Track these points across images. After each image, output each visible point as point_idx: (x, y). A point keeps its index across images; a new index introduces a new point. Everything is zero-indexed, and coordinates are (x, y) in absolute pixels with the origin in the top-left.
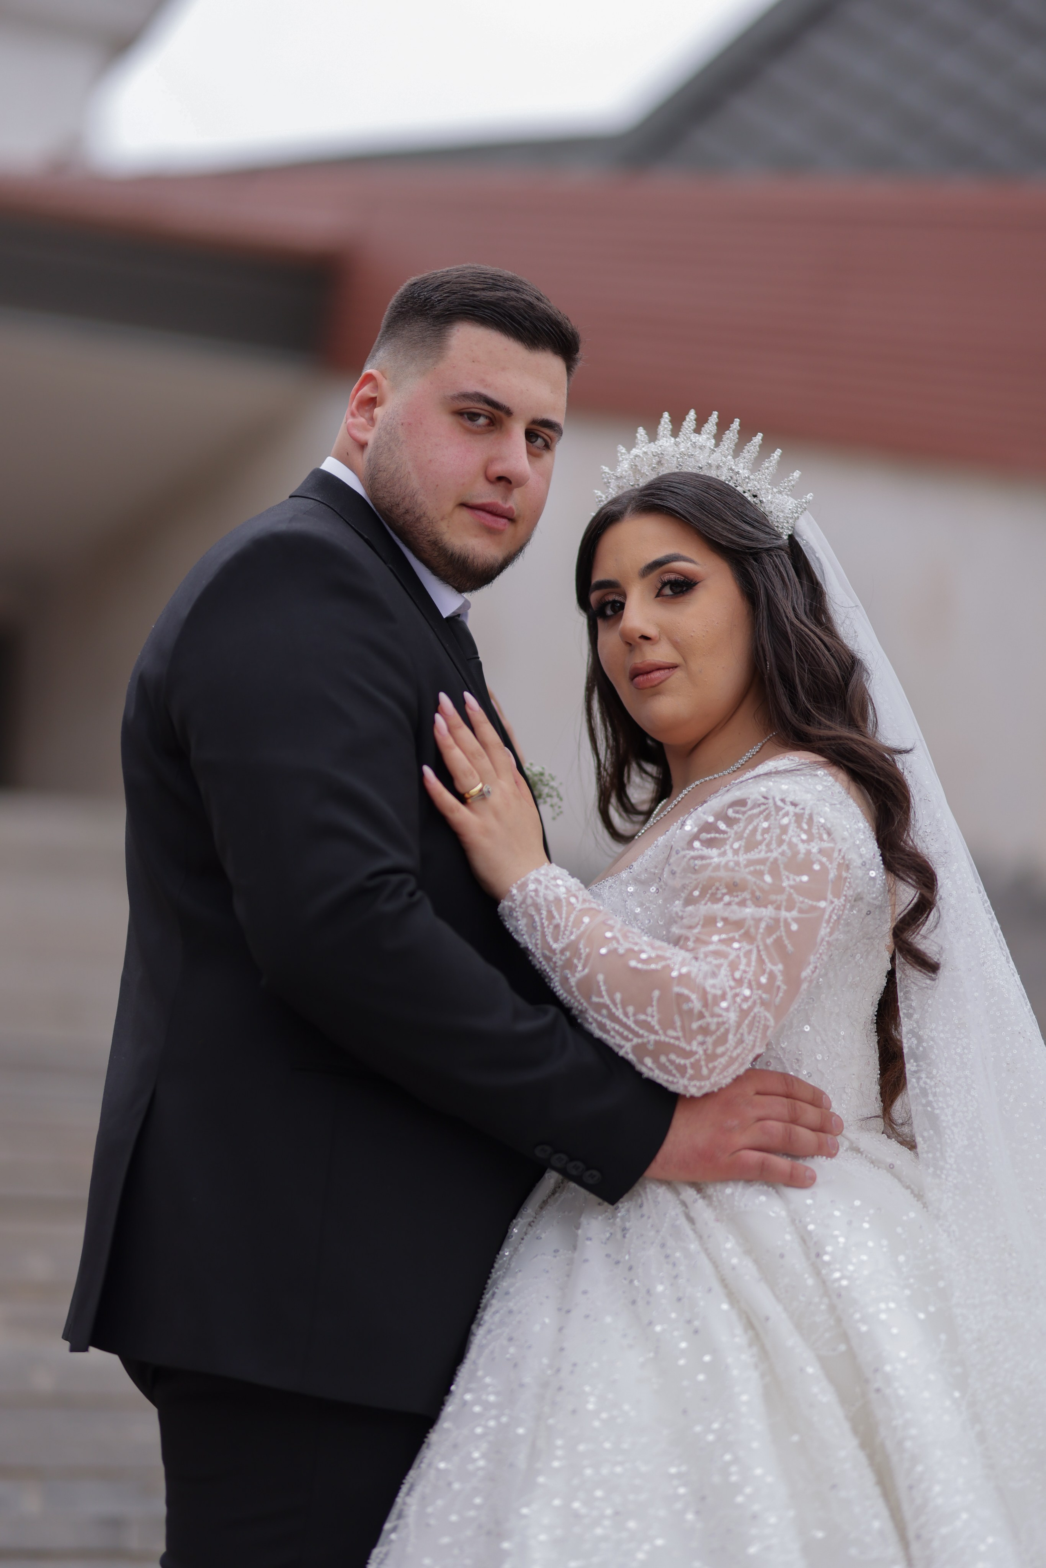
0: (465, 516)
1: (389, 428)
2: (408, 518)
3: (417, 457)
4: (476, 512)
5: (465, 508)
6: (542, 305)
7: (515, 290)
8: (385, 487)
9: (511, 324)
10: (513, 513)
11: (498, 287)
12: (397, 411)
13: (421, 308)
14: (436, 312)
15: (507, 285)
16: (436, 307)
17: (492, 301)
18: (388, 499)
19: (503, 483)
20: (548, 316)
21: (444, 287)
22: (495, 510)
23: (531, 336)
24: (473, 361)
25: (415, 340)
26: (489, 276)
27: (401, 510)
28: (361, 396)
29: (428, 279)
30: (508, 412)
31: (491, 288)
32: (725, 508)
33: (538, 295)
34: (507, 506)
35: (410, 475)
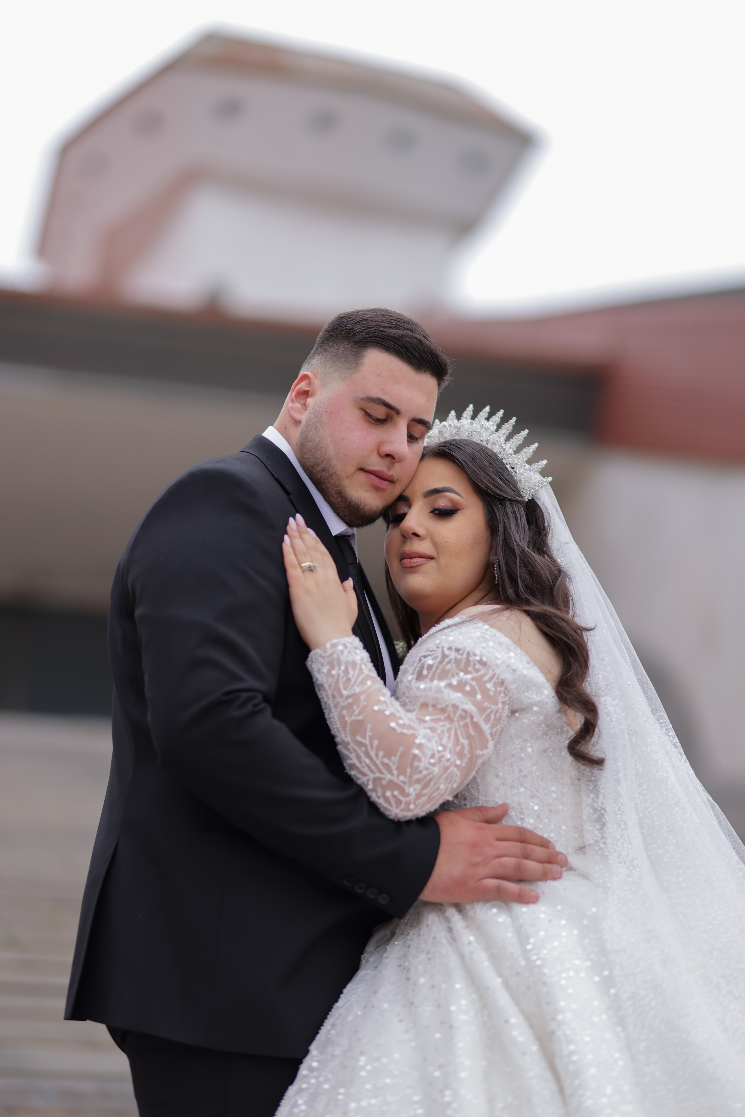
0: (362, 477)
1: (317, 413)
2: (324, 474)
3: (334, 435)
4: (369, 475)
5: (362, 472)
6: (427, 342)
7: (410, 330)
8: (311, 452)
9: (406, 354)
10: (394, 478)
11: (399, 327)
12: (323, 402)
13: (346, 335)
14: (356, 339)
15: (405, 326)
16: (357, 335)
17: (395, 337)
18: (312, 460)
19: (389, 459)
20: (431, 350)
21: (363, 323)
22: (381, 476)
23: (418, 363)
24: (378, 376)
25: (340, 356)
26: (394, 318)
27: (320, 468)
28: (299, 389)
29: (352, 315)
30: (398, 412)
31: (395, 327)
32: (489, 467)
33: (425, 334)
34: (390, 474)
35: (328, 446)
